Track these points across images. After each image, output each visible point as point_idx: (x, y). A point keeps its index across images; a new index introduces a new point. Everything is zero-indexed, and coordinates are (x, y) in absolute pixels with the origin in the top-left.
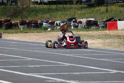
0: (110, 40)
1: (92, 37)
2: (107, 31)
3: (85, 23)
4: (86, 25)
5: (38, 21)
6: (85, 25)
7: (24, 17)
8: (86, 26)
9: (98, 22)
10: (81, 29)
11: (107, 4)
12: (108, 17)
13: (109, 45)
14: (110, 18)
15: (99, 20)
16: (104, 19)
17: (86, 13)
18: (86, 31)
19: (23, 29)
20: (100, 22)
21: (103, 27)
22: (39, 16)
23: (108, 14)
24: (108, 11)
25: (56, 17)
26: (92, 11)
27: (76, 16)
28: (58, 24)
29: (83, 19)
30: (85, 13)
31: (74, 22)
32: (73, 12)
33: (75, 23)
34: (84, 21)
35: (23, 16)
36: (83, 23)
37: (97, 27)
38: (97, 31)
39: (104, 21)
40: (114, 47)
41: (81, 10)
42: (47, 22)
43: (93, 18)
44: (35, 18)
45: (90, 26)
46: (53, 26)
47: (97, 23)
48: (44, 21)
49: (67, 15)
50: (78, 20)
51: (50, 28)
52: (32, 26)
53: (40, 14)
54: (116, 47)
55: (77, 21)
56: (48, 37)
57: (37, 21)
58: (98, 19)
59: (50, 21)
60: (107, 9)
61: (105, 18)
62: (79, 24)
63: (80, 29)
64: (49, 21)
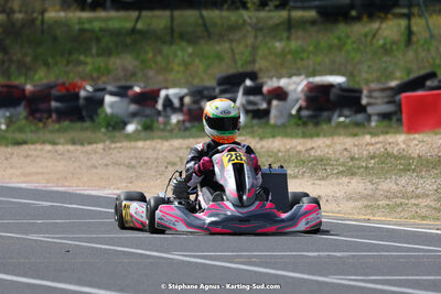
0: (403, 181)
1: (319, 166)
2: (401, 138)
3: (302, 96)
4: (307, 108)
5: (80, 88)
6: (300, 109)
7: (13, 68)
8: (305, 113)
9: (360, 92)
10: (284, 126)
11: (410, 6)
12: (414, 67)
13: (391, 209)
14: (422, 72)
15: (367, 82)
16: (390, 76)
17: (311, 48)
18: (304, 136)
19: (8, 126)
20: (371, 91)
21: (385, 116)
22: (86, 64)
23: (411, 54)
24: (414, 39)
25: (166, 69)
26: (339, 39)
27: (260, 65)
28: (176, 103)
29: (295, 79)
30: (304, 51)
31: (248, 92)
32: (247, 46)
33: (252, 98)
34: (296, 86)
35: (11, 61)
36: (291, 97)
37: (360, 117)
38: (355, 135)
39: (391, 89)
40: (417, 215)
41: (285, 35)
42: (122, 92)
43: (343, 75)
44: (67, 73)
45: (325, 114)
46: (148, 111)
47: (359, 98)
48: (110, 88)
49: (219, 57)
50: (270, 84)
51: (136, 120)
52: (49, 112)
53: (92, 56)
54: (424, 218)
55: (265, 89)
56: (116, 164)
57: (75, 86)
58: (365, 76)
59: (137, 89)
60: (410, 33)
61: (398, 74)
62: (275, 103)
63: (275, 126)
64: (131, 87)
